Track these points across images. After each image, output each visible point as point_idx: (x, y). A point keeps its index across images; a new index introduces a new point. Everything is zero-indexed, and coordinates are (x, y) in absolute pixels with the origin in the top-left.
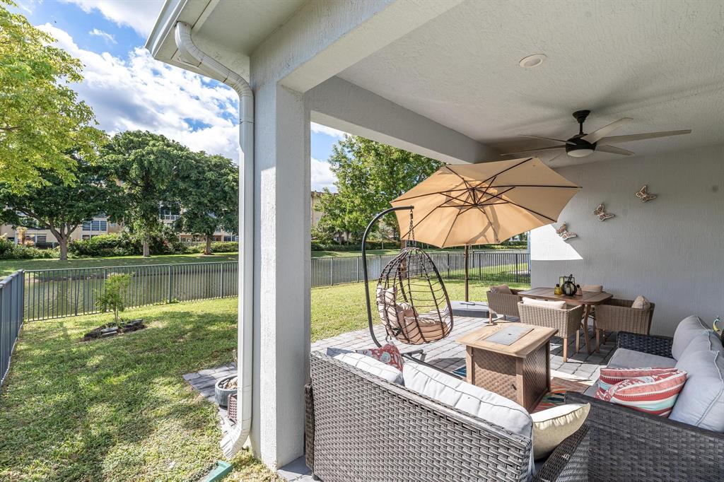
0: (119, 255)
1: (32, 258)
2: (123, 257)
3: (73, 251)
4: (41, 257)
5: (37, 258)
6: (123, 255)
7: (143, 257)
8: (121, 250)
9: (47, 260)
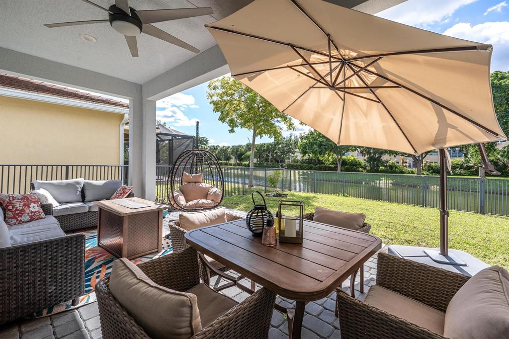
0: (460, 175)
1: (405, 173)
2: (463, 177)
3: (429, 170)
4: (409, 173)
5: (407, 173)
6: (463, 175)
7: (478, 177)
8: (462, 171)
9: (413, 175)
